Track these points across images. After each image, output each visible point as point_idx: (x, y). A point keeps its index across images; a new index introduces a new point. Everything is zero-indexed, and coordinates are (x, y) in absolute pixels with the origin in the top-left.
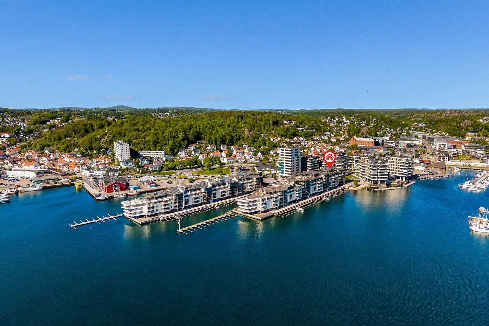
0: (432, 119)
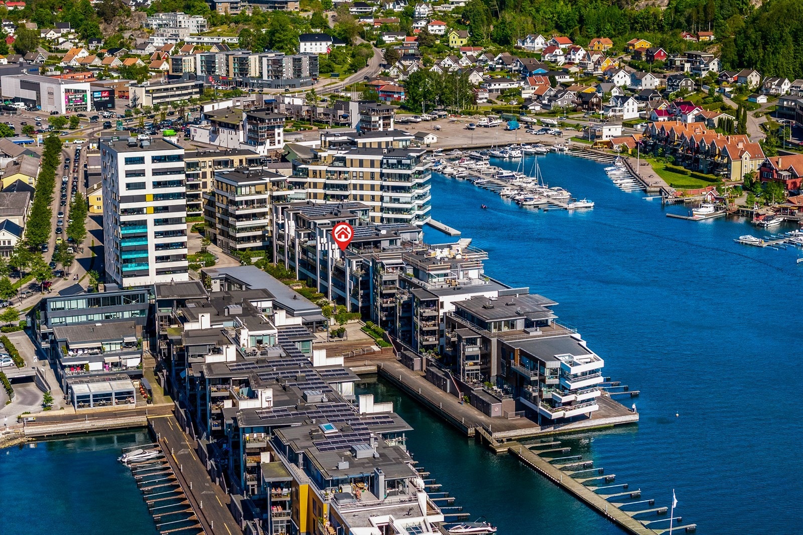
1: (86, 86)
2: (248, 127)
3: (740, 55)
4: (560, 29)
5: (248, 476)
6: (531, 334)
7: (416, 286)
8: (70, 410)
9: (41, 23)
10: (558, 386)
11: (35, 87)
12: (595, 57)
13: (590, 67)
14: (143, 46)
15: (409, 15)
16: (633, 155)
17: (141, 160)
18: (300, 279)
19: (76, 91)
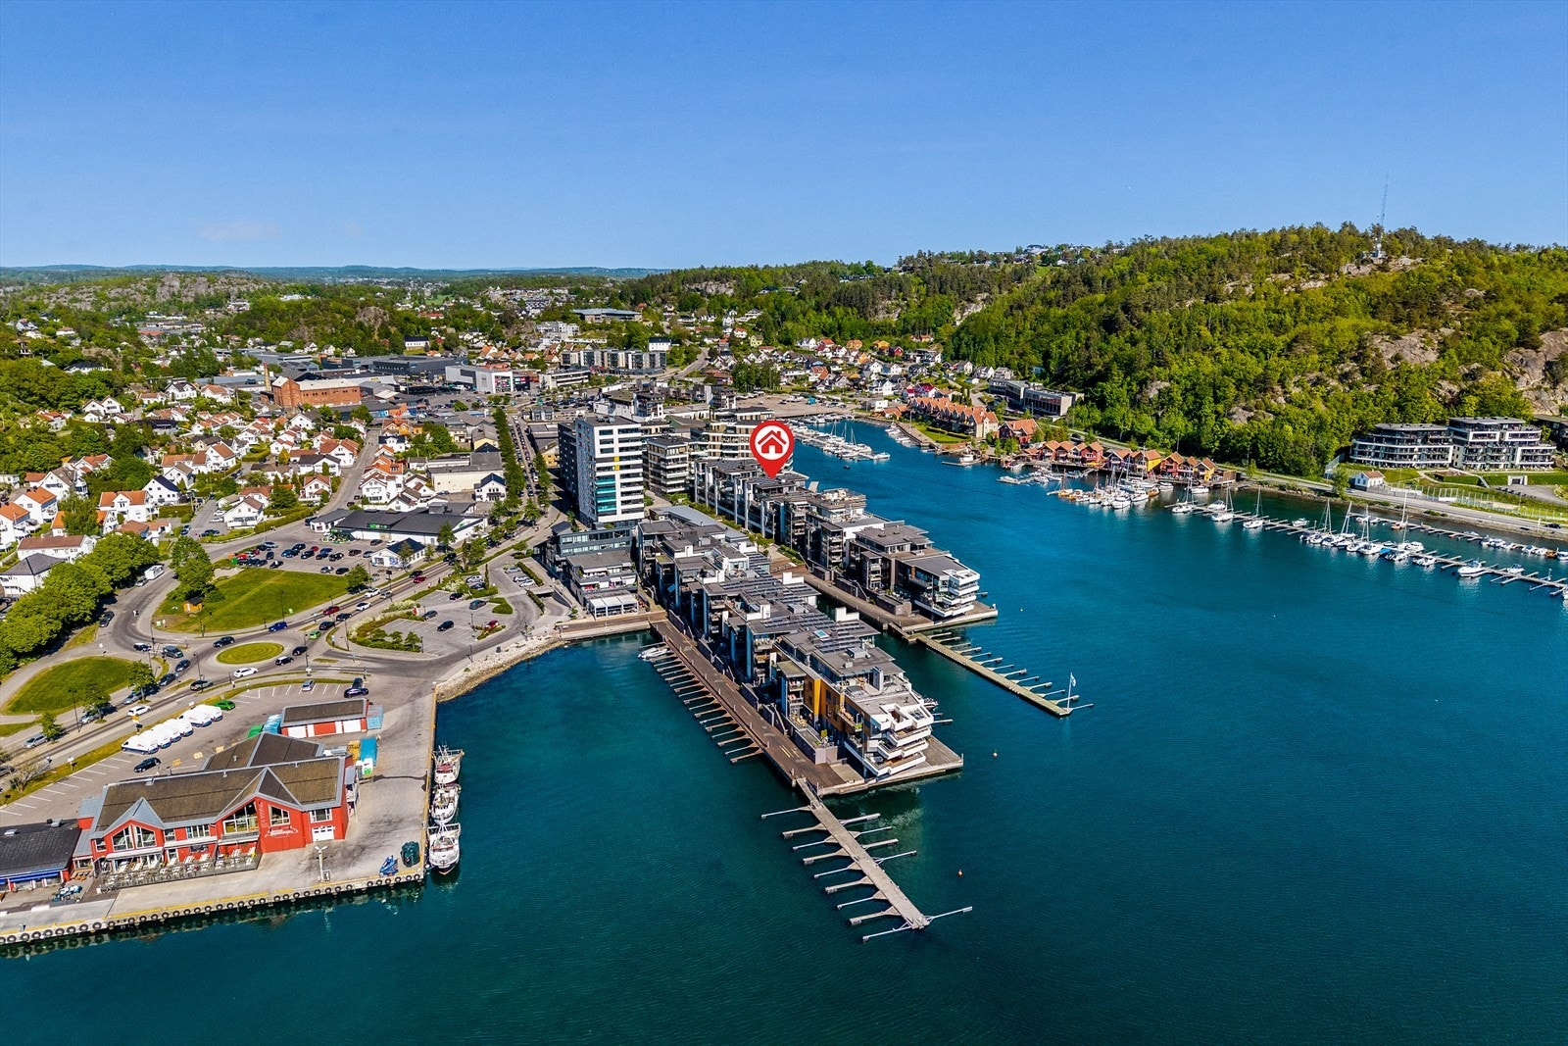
0: (129, 307)
1: (509, 374)
2: (638, 403)
3: (957, 350)
4: (825, 334)
5: (758, 670)
6: (918, 555)
7: (822, 521)
8: (590, 619)
9: (457, 329)
10: (946, 593)
11: (472, 374)
12: (854, 354)
13: (851, 360)
14: (537, 345)
15: (718, 324)
16: (900, 420)
17: (610, 432)
18: (719, 514)
19: (503, 378)
